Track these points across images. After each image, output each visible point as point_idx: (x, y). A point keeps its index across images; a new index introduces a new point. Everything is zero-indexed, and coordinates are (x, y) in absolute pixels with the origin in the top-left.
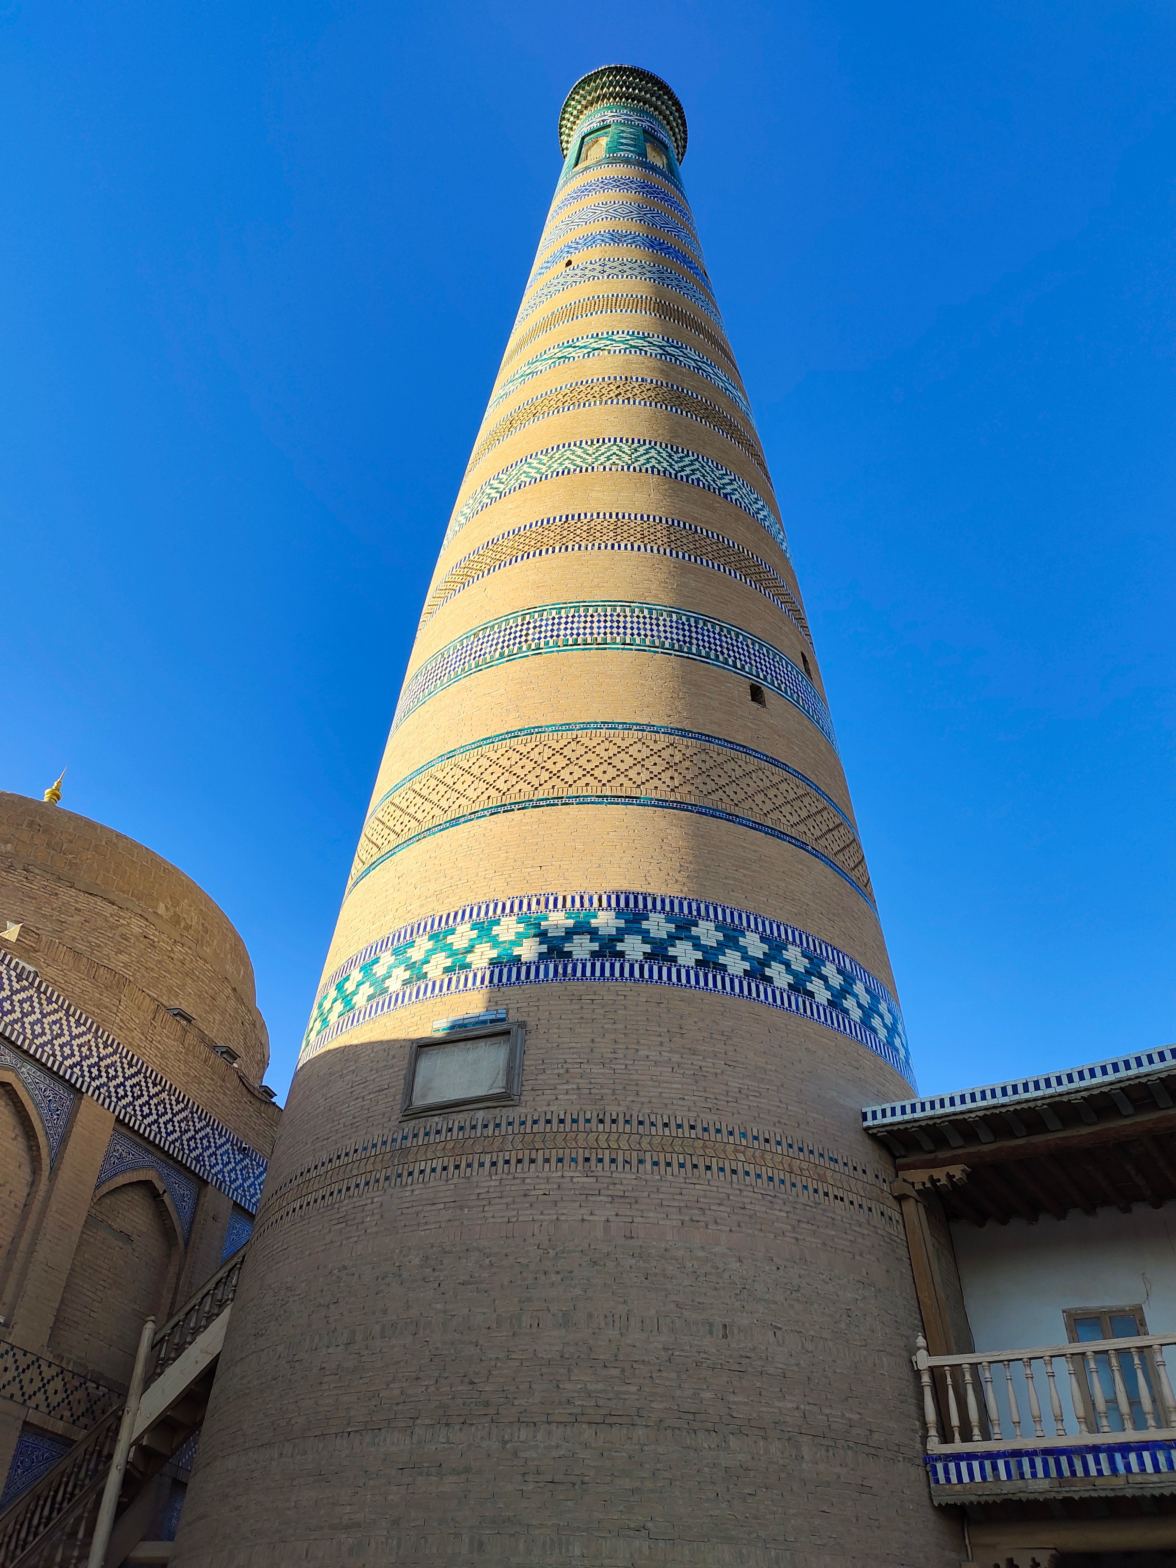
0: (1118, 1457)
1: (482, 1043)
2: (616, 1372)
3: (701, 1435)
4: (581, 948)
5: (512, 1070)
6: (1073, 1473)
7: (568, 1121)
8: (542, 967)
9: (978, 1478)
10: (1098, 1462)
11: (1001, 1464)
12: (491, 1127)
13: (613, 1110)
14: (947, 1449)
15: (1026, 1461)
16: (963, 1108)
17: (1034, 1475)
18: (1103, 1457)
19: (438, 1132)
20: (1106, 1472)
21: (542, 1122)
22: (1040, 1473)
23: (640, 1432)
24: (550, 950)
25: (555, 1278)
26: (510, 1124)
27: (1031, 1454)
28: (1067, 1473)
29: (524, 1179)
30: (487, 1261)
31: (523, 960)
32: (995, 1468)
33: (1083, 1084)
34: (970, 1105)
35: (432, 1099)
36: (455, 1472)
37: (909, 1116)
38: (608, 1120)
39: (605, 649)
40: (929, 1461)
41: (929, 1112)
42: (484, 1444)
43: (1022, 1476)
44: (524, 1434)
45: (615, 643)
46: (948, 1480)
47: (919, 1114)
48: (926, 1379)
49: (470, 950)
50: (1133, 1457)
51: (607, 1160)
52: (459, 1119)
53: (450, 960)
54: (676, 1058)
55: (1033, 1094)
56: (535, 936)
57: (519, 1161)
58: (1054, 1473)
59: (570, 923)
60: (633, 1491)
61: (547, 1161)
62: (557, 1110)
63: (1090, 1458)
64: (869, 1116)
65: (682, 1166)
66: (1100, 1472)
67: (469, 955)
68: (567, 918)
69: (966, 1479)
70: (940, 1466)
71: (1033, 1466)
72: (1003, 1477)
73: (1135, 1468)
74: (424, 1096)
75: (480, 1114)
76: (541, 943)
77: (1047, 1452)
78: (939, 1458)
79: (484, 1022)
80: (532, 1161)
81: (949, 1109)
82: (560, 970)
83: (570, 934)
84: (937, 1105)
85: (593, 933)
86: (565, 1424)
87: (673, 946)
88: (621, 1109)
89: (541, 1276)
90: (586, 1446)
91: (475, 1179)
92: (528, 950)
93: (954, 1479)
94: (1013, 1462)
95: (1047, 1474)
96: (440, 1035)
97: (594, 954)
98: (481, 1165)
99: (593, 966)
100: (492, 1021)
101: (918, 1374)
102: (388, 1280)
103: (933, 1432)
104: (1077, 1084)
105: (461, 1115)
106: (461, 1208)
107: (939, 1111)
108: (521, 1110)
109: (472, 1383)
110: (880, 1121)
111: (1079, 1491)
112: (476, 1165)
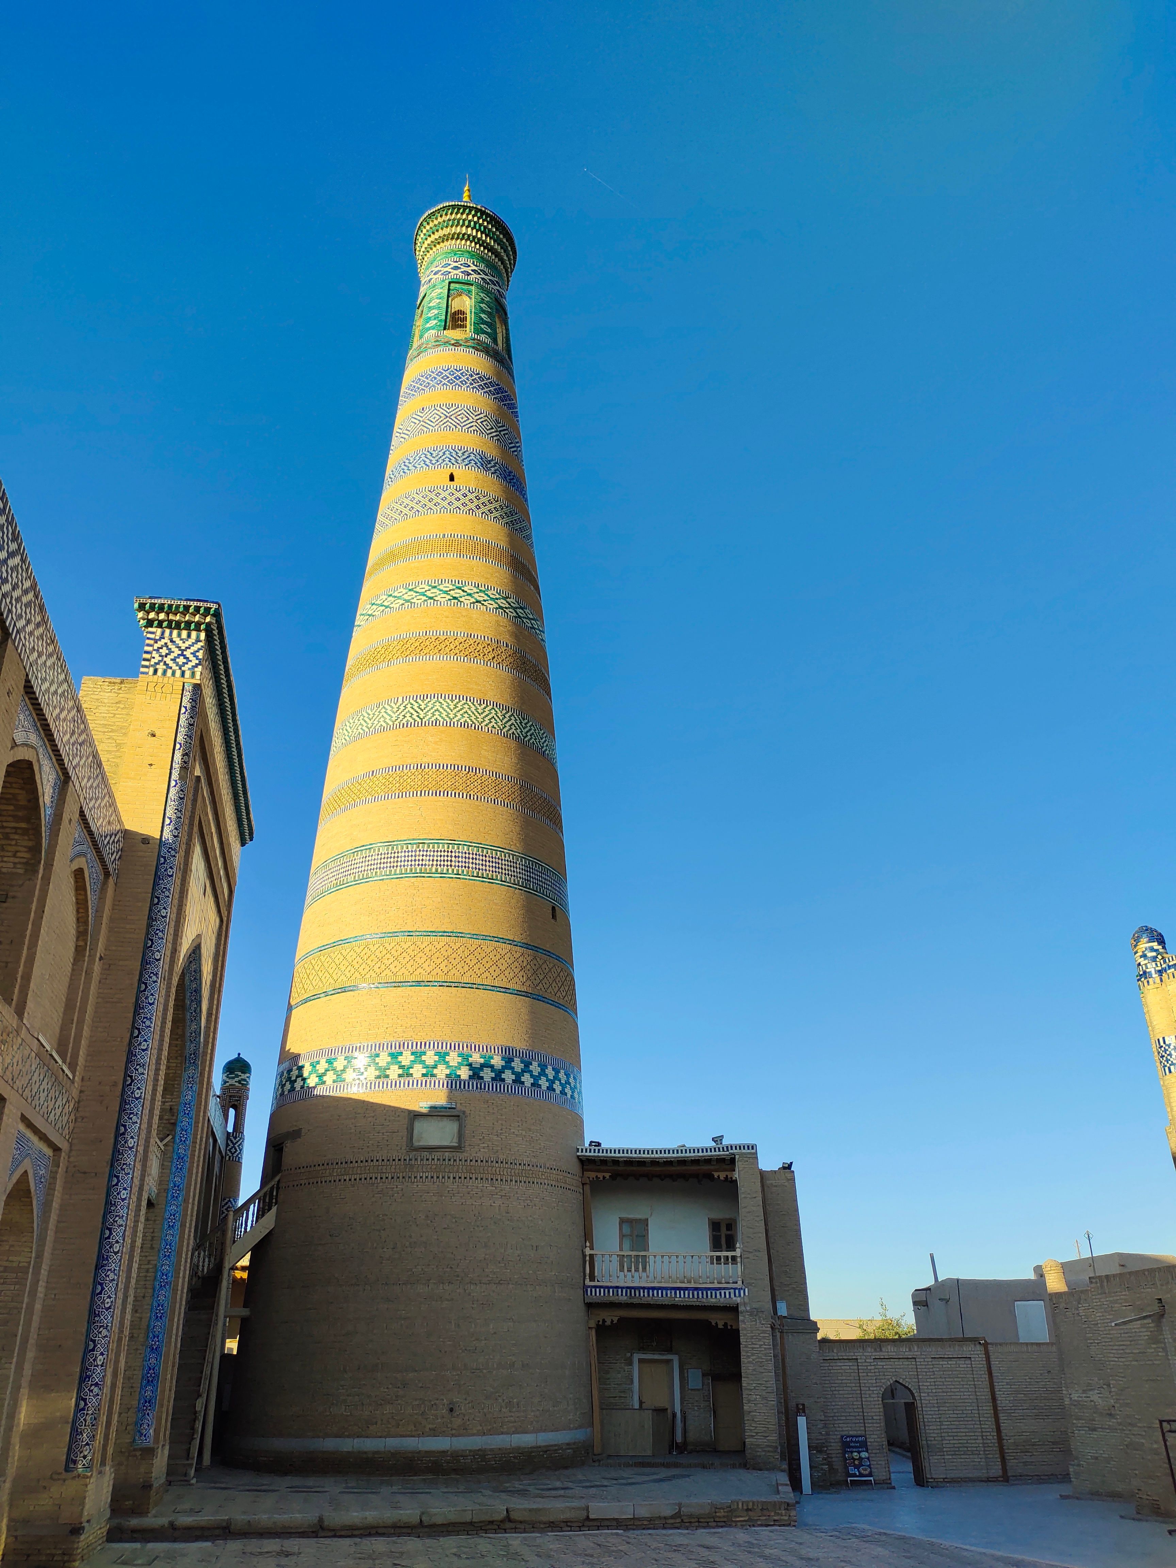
0: (651, 1291)
1: (445, 1119)
2: (503, 1265)
3: (528, 1286)
4: (487, 1075)
5: (460, 1135)
6: (635, 1295)
7: (484, 1161)
8: (471, 1083)
9: (602, 1294)
10: (644, 1292)
11: (611, 1290)
12: (452, 1160)
13: (501, 1157)
14: (592, 1284)
15: (620, 1290)
16: (619, 1155)
17: (622, 1295)
18: (646, 1291)
19: (427, 1160)
20: (646, 1295)
21: (474, 1161)
22: (624, 1294)
23: (511, 1286)
24: (474, 1074)
25: (481, 1229)
26: (460, 1160)
27: (622, 1288)
28: (633, 1295)
29: (467, 1186)
30: (454, 1220)
31: (462, 1078)
32: (609, 1292)
33: (665, 1155)
34: (621, 1155)
35: (422, 1143)
36: (448, 1300)
37: (596, 1154)
38: (499, 1162)
39: (492, 883)
40: (585, 1287)
41: (605, 1154)
42: (458, 1291)
43: (618, 1295)
44: (472, 1287)
45: (497, 879)
46: (591, 1294)
47: (600, 1154)
48: (588, 1258)
49: (435, 1067)
50: (655, 1292)
51: (499, 1180)
52: (437, 1155)
53: (425, 1070)
54: (524, 1133)
55: (646, 1155)
56: (466, 1065)
57: (465, 1178)
58: (629, 1294)
59: (482, 1061)
60: (508, 1306)
61: (476, 1179)
62: (480, 1156)
63: (642, 1291)
64: (580, 1150)
65: (525, 1182)
66: (644, 1295)
67: (435, 1070)
68: (481, 1058)
69: (598, 1294)
70: (589, 1290)
71: (622, 1292)
72: (611, 1294)
73: (655, 1295)
74: (419, 1141)
75: (447, 1154)
76: (470, 1070)
77: (628, 1288)
78: (589, 1286)
79: (446, 1108)
80: (471, 1178)
81: (613, 1155)
82: (479, 1086)
83: (483, 1066)
84: (609, 1152)
85: (492, 1067)
86: (486, 1284)
87: (523, 1076)
88: (505, 1157)
89: (476, 1228)
90: (494, 1291)
91: (446, 1184)
92: (464, 1073)
93: (593, 1294)
94: (615, 1290)
95: (626, 1295)
96: (425, 1111)
97: (493, 1079)
98: (449, 1178)
99: (493, 1085)
100: (449, 1108)
101: (584, 1256)
102: (410, 1223)
103: (588, 1277)
104: (663, 1155)
105: (437, 1153)
106: (441, 1196)
107: (609, 1154)
108: (465, 1154)
109: (451, 1268)
110: (584, 1153)
111: (635, 1301)
112: (446, 1178)
